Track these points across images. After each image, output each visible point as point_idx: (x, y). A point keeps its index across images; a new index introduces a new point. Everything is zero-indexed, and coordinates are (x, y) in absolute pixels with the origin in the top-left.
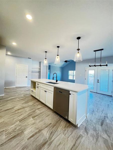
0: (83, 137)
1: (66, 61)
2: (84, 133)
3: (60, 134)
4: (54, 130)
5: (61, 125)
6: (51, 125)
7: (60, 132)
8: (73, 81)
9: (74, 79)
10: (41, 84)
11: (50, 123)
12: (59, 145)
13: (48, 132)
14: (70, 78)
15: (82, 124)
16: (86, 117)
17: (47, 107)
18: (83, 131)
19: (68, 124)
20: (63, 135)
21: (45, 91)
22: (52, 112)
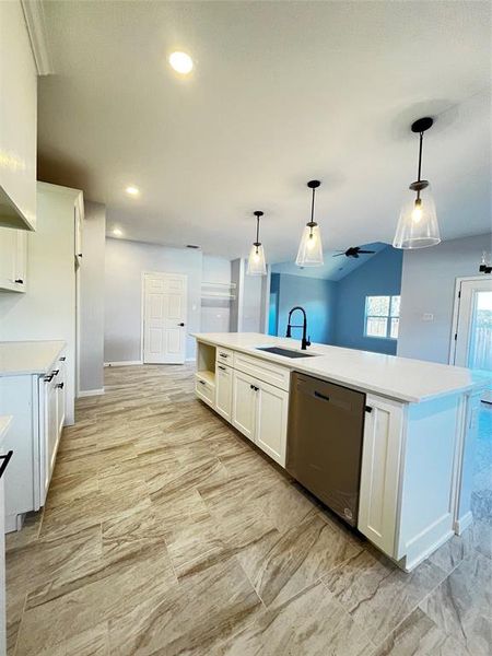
0: (431, 625)
1: (353, 252)
2: (437, 609)
3: (314, 586)
4: (290, 563)
5: (319, 544)
6: (275, 538)
7: (316, 575)
8: (387, 347)
9: (394, 335)
10: (237, 355)
11: (269, 525)
12: (309, 634)
13: (260, 564)
14: (375, 329)
15: (427, 562)
16: (455, 527)
17: (259, 457)
18: (434, 597)
19: (355, 549)
20: (330, 596)
21: (252, 387)
22: (283, 478)
